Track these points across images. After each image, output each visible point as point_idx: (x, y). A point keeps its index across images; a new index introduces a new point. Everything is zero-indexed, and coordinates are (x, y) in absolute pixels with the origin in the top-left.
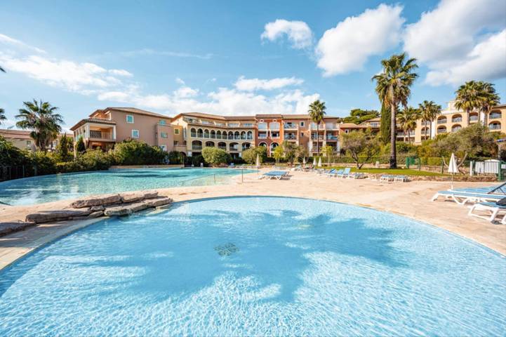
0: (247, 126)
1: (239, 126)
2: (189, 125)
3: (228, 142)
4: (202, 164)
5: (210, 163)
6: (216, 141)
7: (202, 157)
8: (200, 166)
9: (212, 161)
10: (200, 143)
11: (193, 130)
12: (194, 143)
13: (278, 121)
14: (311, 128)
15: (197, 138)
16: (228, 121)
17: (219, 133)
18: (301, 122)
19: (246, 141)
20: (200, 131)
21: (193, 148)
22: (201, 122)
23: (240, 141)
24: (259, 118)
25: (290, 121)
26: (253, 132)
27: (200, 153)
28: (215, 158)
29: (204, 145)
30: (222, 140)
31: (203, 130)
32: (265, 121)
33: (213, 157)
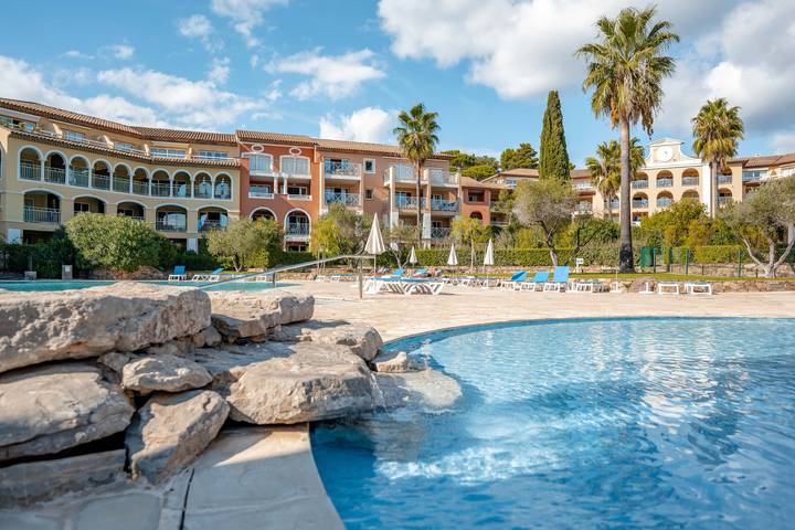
0: (213, 160)
1: (186, 158)
2: (13, 135)
3: (151, 203)
4: (68, 269)
5: (99, 266)
6: (112, 197)
7: (69, 244)
8: (59, 277)
9: (108, 260)
10: (53, 201)
11: (29, 159)
12: (31, 199)
13: (305, 153)
14: (395, 177)
15: (43, 185)
16: (151, 138)
17: (122, 172)
18: (366, 159)
19: (212, 202)
20: (56, 161)
21: (27, 217)
22: (57, 131)
23: (194, 204)
24: (248, 140)
25: (337, 156)
26: (235, 177)
27: (62, 233)
28: (122, 247)
29: (66, 207)
30: (132, 197)
31: (68, 158)
32: (267, 150)
33: (112, 247)
